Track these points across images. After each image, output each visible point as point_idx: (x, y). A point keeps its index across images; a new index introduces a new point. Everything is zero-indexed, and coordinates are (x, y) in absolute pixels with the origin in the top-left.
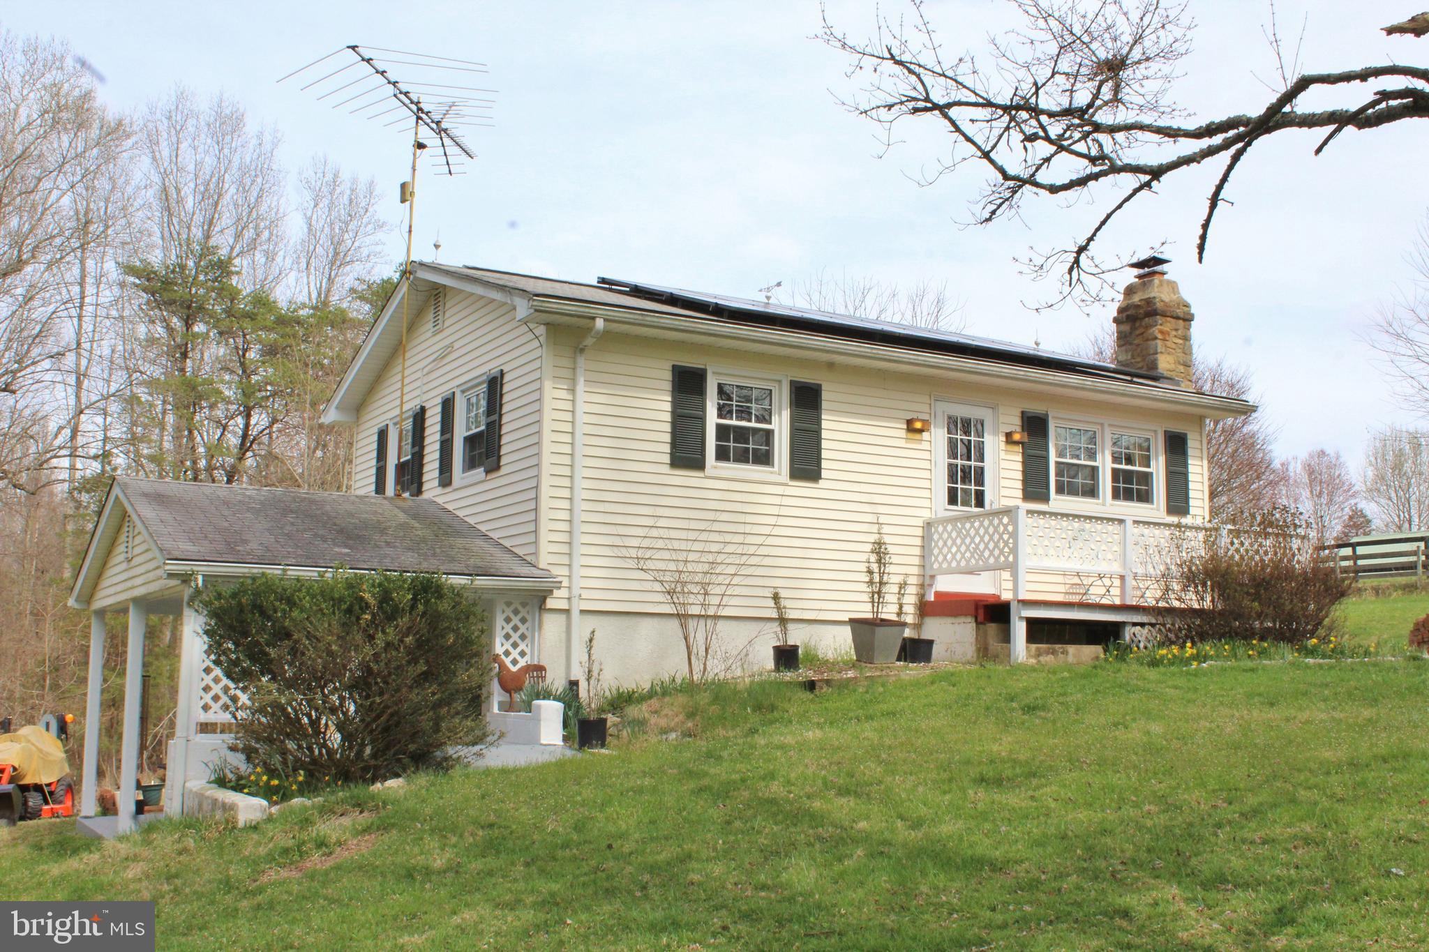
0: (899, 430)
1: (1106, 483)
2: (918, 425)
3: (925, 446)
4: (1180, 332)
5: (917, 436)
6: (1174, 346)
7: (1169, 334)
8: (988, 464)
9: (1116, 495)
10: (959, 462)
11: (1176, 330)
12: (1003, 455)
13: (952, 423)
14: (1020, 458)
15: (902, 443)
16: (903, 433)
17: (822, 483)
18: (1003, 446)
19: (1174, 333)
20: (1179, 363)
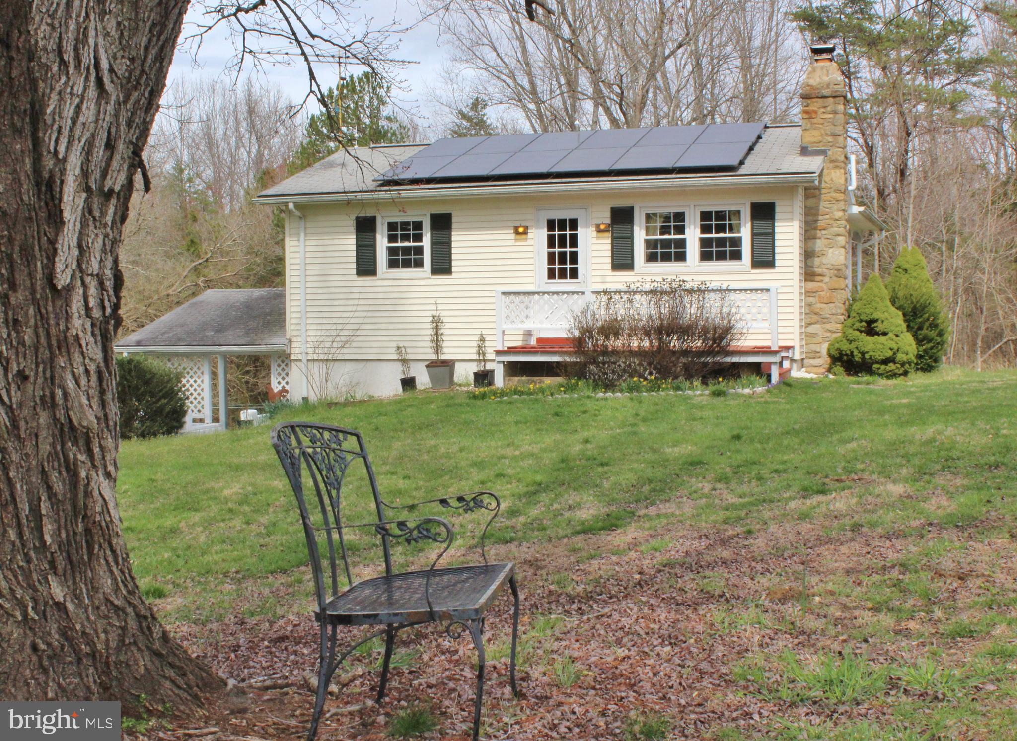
0: (510, 235)
1: (693, 249)
2: (521, 230)
3: (529, 242)
4: (829, 109)
5: (524, 237)
6: (822, 121)
7: (816, 112)
8: (580, 249)
9: (706, 256)
10: (557, 250)
11: (825, 107)
12: (595, 241)
13: (551, 225)
14: (609, 241)
15: (513, 243)
16: (513, 236)
17: (454, 275)
18: (594, 234)
19: (823, 110)
20: (827, 135)
